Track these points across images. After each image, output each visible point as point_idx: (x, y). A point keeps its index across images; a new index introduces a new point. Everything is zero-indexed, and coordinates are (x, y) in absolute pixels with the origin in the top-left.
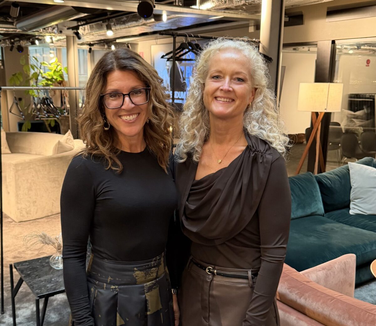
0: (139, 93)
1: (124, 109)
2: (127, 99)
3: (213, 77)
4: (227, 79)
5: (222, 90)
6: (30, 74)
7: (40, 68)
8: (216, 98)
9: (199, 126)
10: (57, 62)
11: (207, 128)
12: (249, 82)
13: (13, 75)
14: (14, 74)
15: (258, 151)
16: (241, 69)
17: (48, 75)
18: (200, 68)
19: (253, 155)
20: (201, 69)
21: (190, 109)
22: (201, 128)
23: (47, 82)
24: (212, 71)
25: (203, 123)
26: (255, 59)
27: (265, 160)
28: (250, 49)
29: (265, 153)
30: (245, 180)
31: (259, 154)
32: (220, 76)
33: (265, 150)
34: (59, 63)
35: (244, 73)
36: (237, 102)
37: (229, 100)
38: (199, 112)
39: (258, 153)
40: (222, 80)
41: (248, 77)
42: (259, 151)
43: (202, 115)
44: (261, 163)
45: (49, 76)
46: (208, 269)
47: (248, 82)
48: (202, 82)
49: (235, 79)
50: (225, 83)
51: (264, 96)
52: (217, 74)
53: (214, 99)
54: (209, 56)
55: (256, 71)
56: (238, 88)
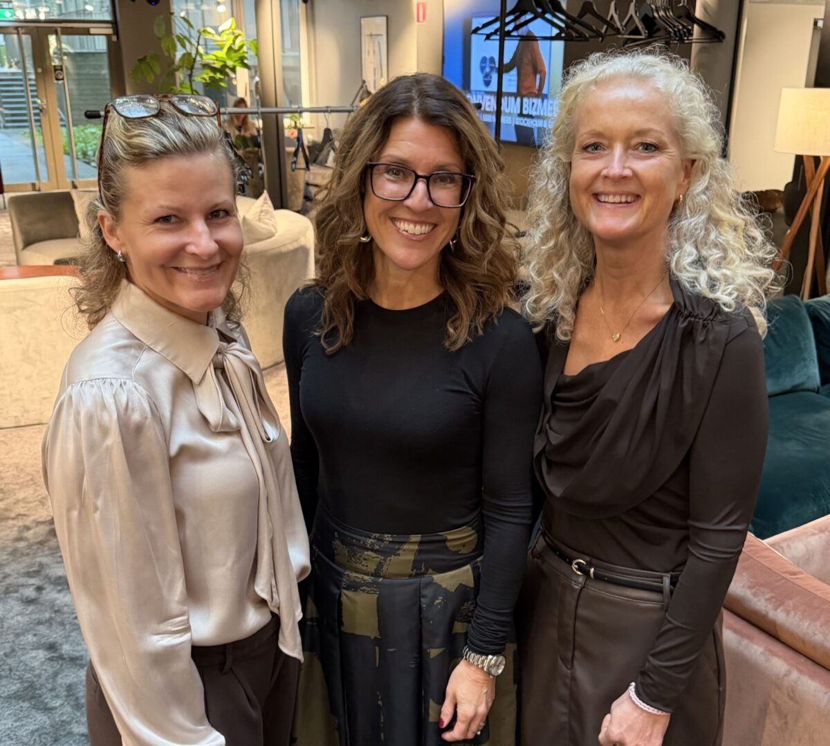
0: (449, 180)
1: (408, 208)
2: (421, 186)
3: (585, 148)
4: (618, 149)
5: (606, 177)
6: (175, 55)
7: (198, 44)
8: (596, 196)
9: (562, 261)
10: (233, 27)
11: (582, 264)
12: (673, 150)
13: (140, 60)
14: (141, 57)
15: (695, 314)
16: (648, 120)
17: (214, 58)
18: (558, 127)
19: (685, 324)
20: (561, 130)
21: (539, 225)
22: (568, 265)
23: (212, 74)
24: (582, 136)
25: (574, 255)
26: (682, 92)
27: (711, 337)
28: (668, 72)
29: (712, 320)
30: (666, 383)
31: (698, 322)
32: (601, 143)
33: (714, 314)
34: (237, 32)
35: (657, 131)
36: (647, 201)
37: (626, 198)
38: (562, 229)
39: (697, 320)
40: (606, 152)
41: (666, 139)
42: (698, 315)
43: (570, 236)
44: (702, 342)
45: (217, 60)
46: (576, 564)
47: (668, 150)
48: (564, 160)
49: (635, 148)
50: (612, 160)
51: (711, 177)
52: (592, 141)
53: (592, 199)
54: (575, 99)
55: (687, 121)
56: (647, 166)
